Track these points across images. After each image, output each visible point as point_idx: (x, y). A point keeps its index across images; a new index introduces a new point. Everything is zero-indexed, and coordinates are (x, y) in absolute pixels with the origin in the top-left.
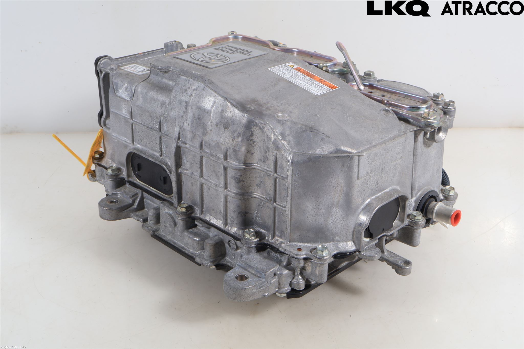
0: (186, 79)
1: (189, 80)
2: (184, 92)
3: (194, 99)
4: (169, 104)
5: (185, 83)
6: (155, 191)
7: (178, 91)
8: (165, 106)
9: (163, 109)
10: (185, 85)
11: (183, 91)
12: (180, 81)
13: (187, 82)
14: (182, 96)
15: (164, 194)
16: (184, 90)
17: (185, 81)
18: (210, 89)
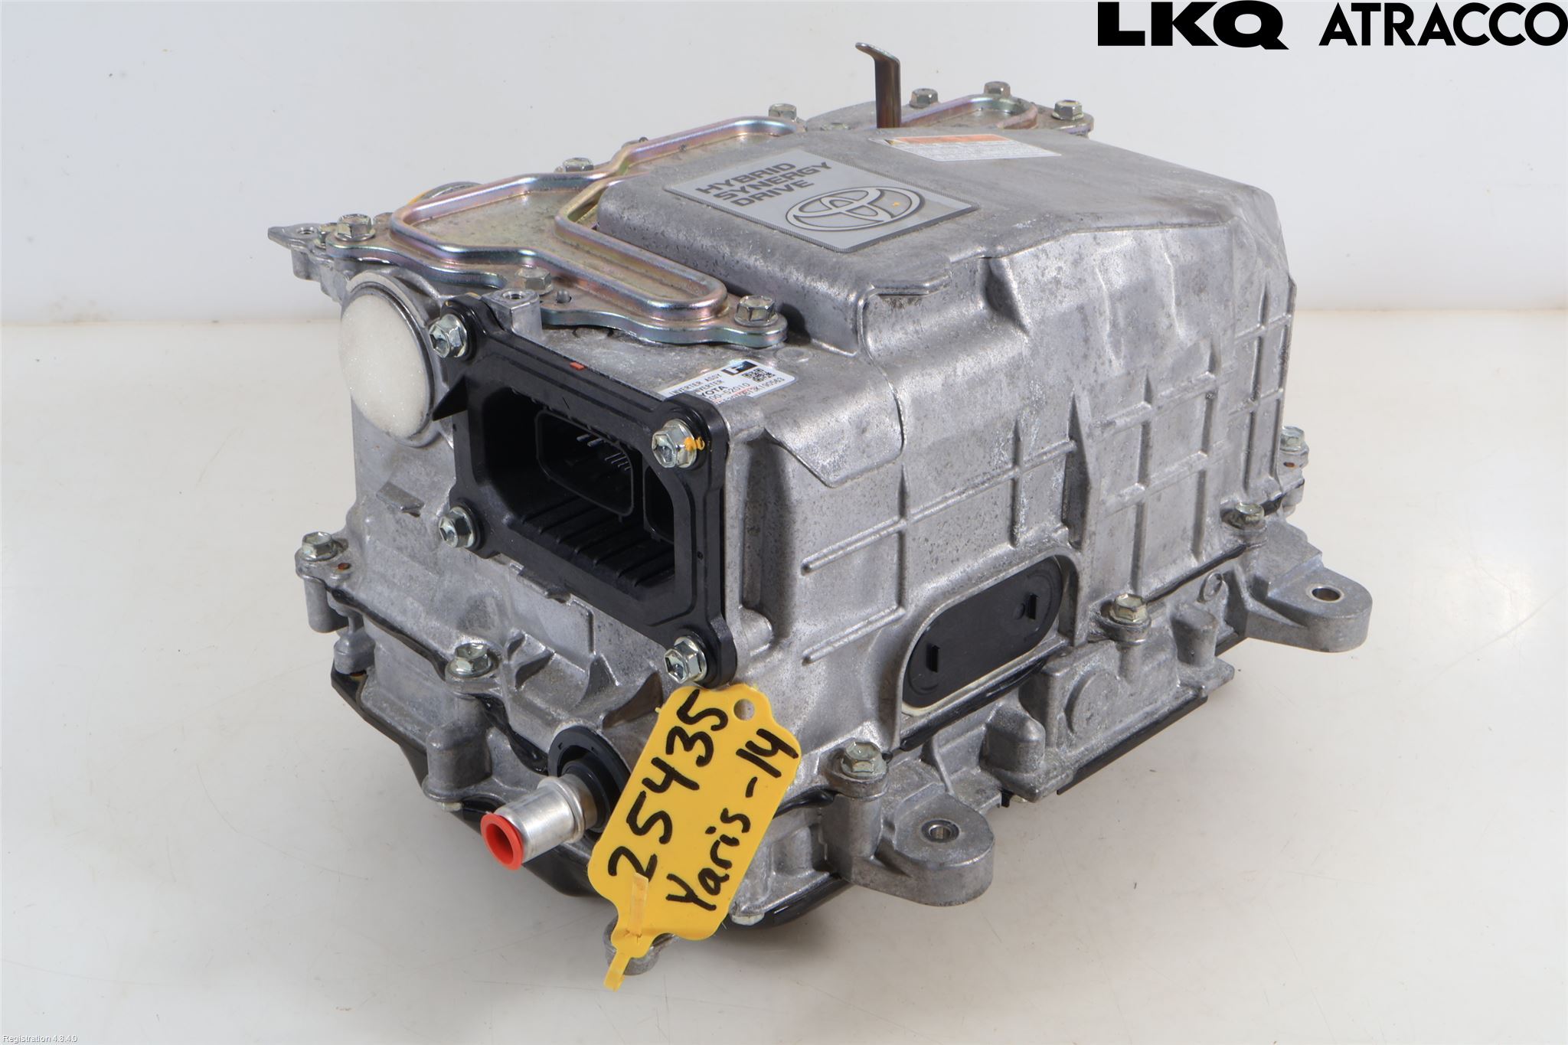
0: (1033, 254)
1: (1044, 251)
2: (1058, 289)
3: (1094, 284)
4: (1032, 355)
5: (1040, 265)
6: (991, 679)
7: (1041, 299)
8: (1022, 370)
9: (1020, 384)
10: (1045, 270)
11: (1050, 290)
12: (1022, 271)
13: (1044, 257)
14: (1061, 302)
15: (1024, 655)
16: (1051, 282)
17: (1035, 261)
18: (1113, 229)
